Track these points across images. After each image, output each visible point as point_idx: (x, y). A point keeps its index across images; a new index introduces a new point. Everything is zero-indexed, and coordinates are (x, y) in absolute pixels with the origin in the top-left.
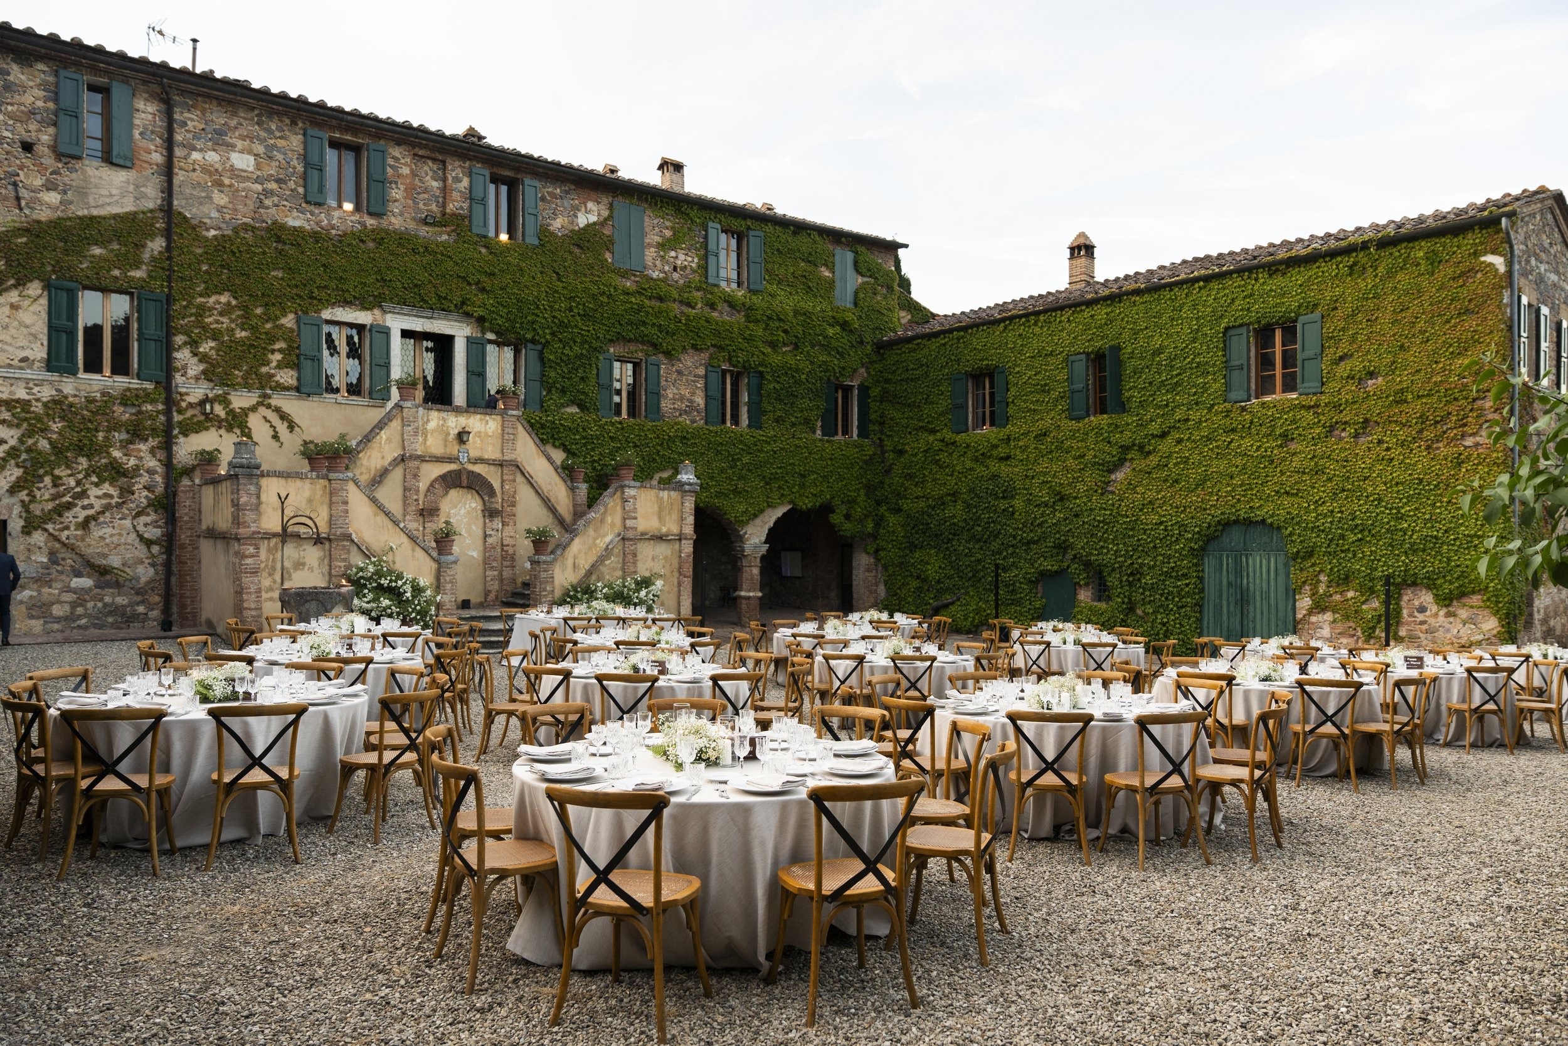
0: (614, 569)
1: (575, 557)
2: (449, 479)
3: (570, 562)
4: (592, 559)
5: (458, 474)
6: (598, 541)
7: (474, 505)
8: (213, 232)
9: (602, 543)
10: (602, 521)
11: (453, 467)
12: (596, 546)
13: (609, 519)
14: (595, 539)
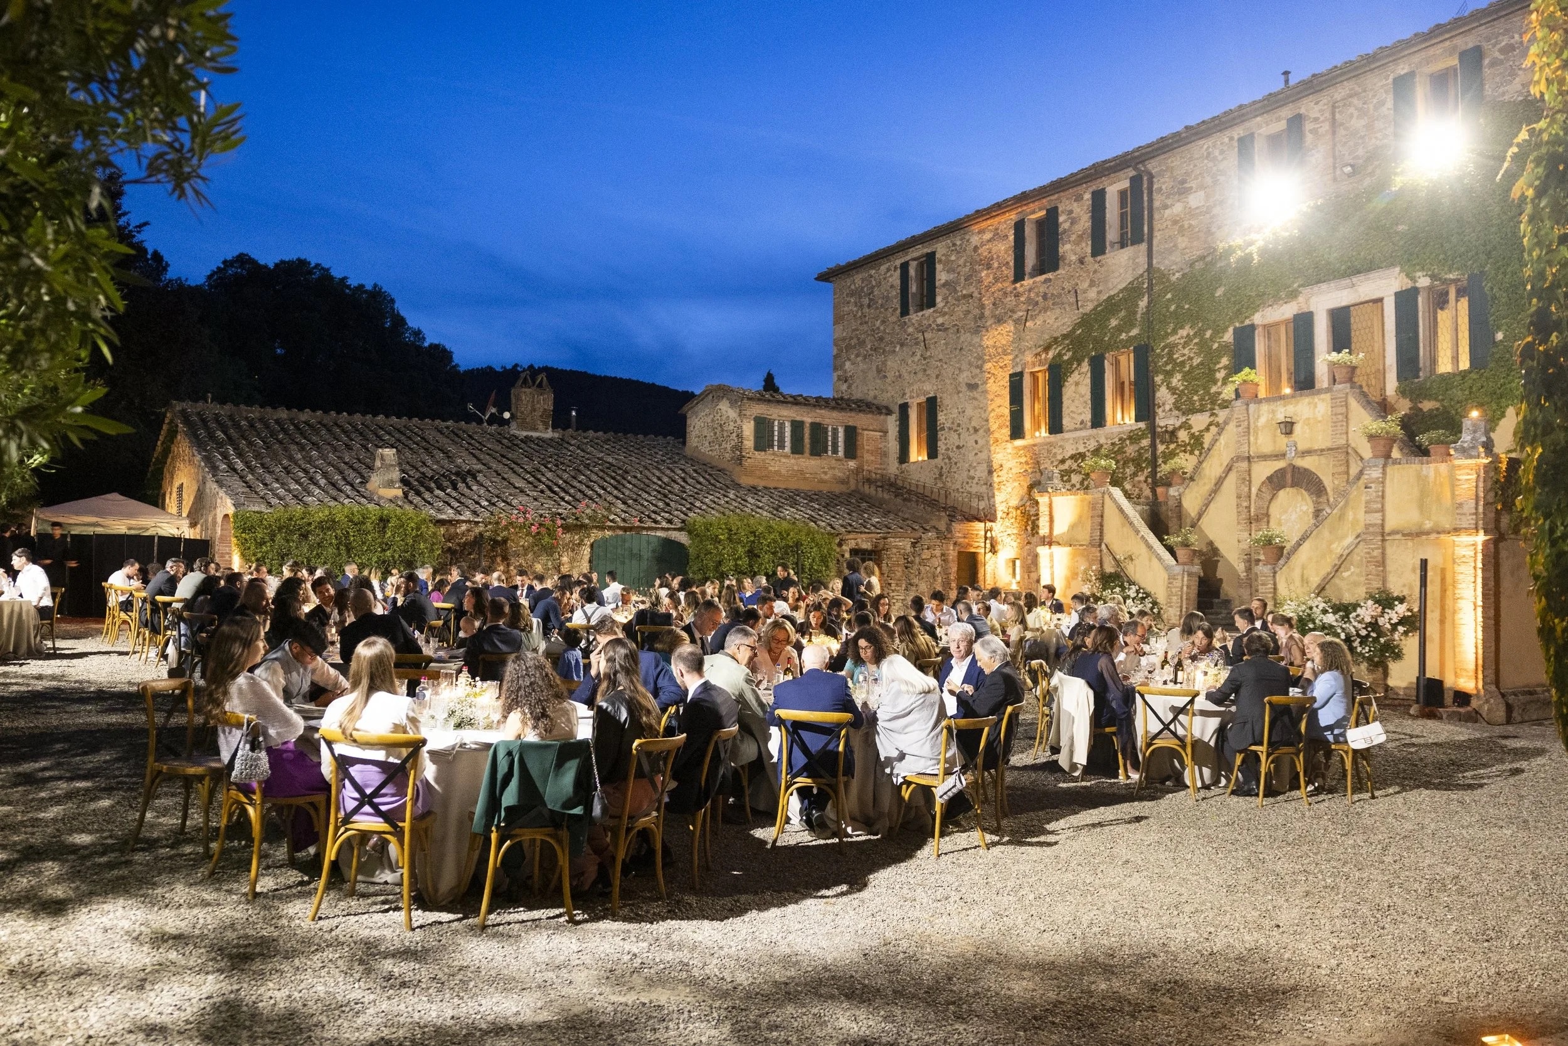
0: (1356, 584)
1: (1303, 568)
2: (1275, 480)
3: (1296, 574)
4: (1326, 568)
5: (1281, 473)
6: (1334, 546)
7: (1305, 508)
8: (1177, 275)
9: (1338, 548)
10: (1341, 517)
11: (1281, 464)
12: (1331, 551)
13: (1350, 515)
14: (1331, 543)
